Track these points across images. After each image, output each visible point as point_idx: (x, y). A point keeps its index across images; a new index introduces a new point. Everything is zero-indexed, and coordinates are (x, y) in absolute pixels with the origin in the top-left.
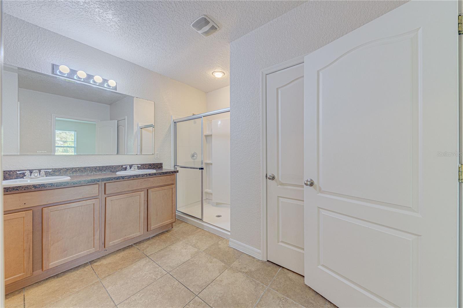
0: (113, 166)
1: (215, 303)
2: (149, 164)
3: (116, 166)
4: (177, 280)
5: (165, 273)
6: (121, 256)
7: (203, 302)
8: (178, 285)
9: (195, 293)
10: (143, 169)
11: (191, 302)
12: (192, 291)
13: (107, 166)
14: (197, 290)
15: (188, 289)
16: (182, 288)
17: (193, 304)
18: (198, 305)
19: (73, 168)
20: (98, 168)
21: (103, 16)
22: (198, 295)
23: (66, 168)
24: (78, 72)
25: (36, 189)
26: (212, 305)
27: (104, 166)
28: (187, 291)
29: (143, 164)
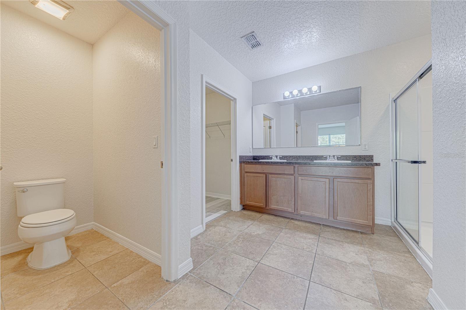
0: (317, 156)
1: (313, 298)
2: (354, 156)
3: (320, 156)
4: (314, 262)
5: (314, 251)
6: (307, 225)
7: (307, 288)
8: (310, 264)
9: (311, 278)
10: (346, 160)
11: (300, 279)
12: (312, 276)
13: (313, 156)
14: (316, 279)
15: (312, 272)
16: (309, 268)
17: (300, 280)
18: (301, 285)
19: (293, 156)
20: (307, 157)
21: (290, 47)
22: (311, 282)
23: (290, 156)
24: (293, 92)
25: (267, 164)
26: (309, 296)
27: (311, 156)
28: (310, 272)
29: (347, 156)
